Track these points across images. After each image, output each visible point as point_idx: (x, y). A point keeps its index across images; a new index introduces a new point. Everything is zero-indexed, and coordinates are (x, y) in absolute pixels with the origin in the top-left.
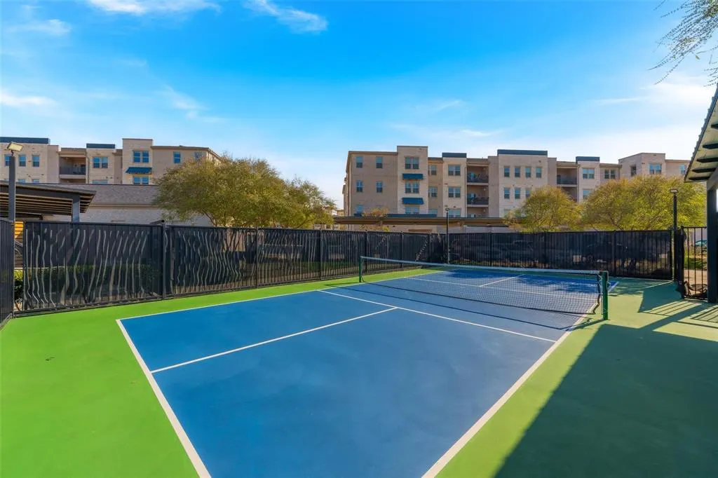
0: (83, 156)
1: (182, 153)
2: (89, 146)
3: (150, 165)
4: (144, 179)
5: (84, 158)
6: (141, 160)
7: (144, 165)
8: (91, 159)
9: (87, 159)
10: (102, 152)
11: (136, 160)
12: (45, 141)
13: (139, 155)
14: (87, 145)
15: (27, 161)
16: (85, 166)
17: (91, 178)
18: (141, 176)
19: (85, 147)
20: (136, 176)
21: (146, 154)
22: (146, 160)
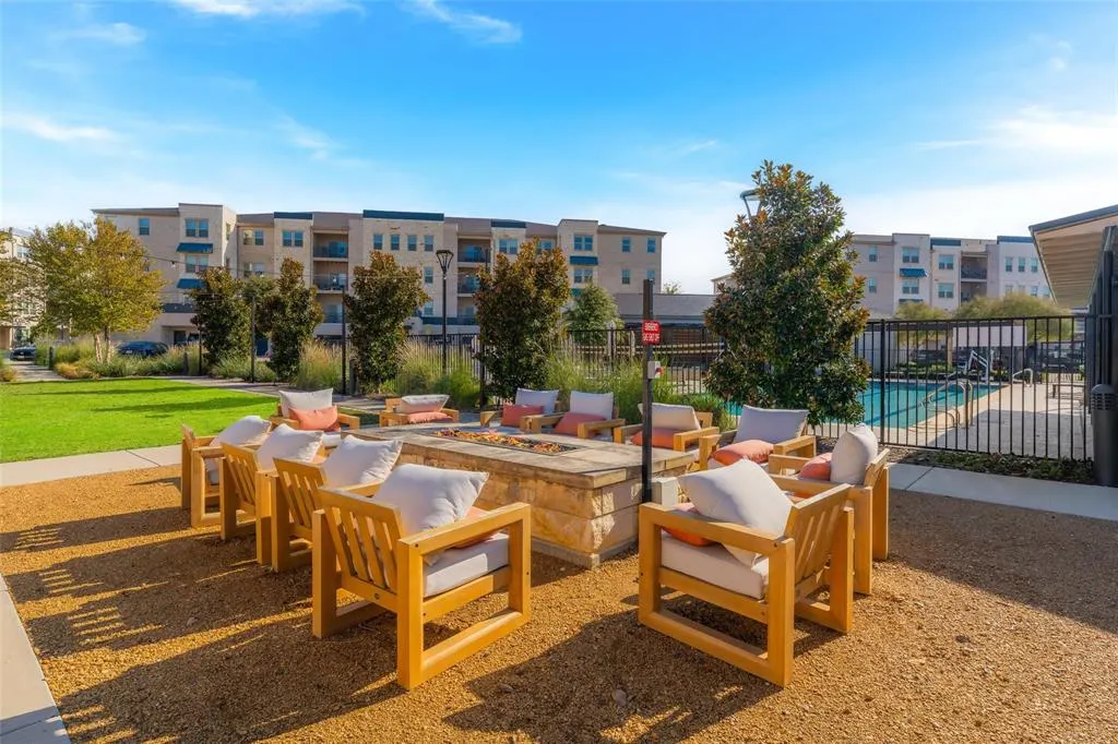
0: (487, 238)
1: (634, 239)
3: (595, 252)
4: (586, 271)
5: (489, 241)
6: (583, 247)
7: (588, 254)
8: (498, 242)
9: (493, 242)
10: (511, 232)
11: (578, 247)
13: (580, 240)
15: (418, 243)
18: (583, 269)
20: (578, 267)
21: (589, 240)
22: (589, 248)
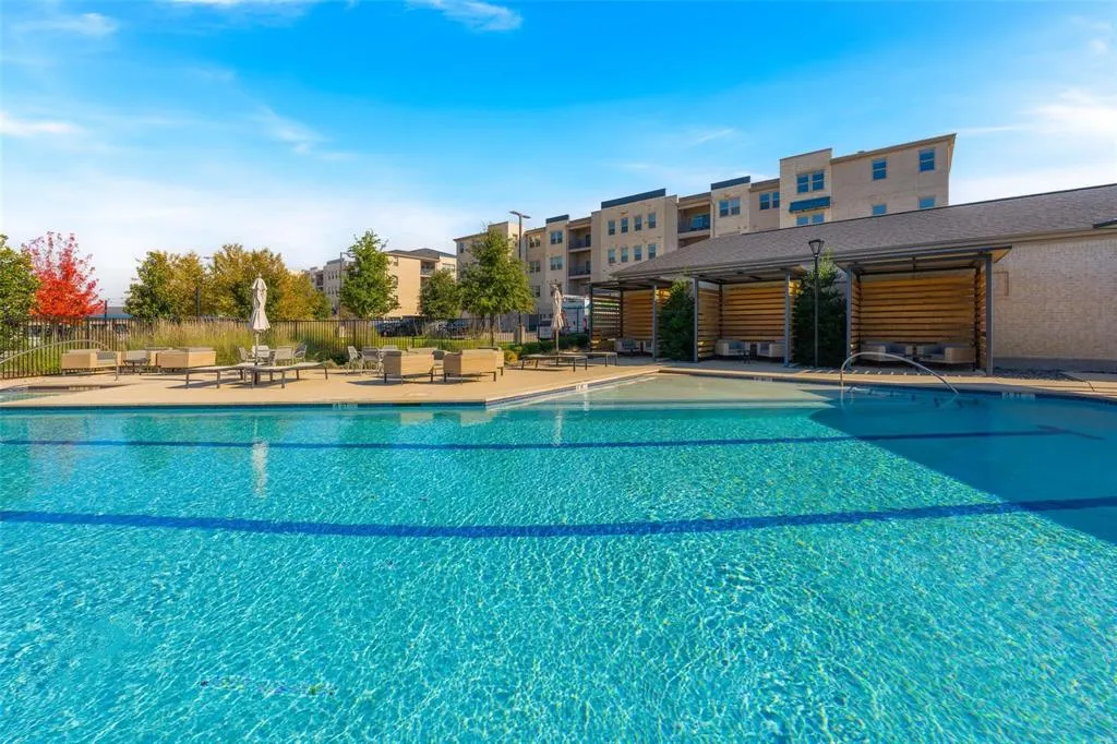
0: (707, 203)
2: (714, 186)
3: (827, 191)
4: (815, 218)
5: (709, 206)
6: (811, 187)
7: (816, 195)
8: (718, 205)
9: (712, 207)
10: (732, 191)
11: (802, 189)
12: (661, 192)
13: (806, 179)
14: (712, 185)
15: (643, 222)
16: (709, 215)
17: (717, 233)
18: (809, 215)
19: (709, 190)
20: (803, 215)
21: (819, 177)
22: (819, 186)
